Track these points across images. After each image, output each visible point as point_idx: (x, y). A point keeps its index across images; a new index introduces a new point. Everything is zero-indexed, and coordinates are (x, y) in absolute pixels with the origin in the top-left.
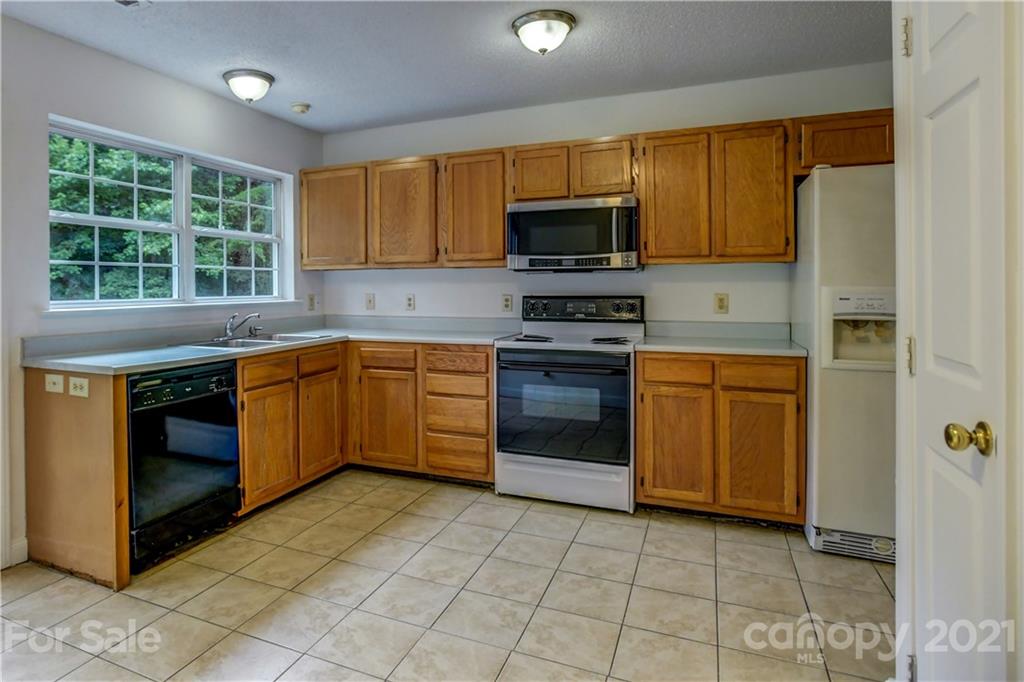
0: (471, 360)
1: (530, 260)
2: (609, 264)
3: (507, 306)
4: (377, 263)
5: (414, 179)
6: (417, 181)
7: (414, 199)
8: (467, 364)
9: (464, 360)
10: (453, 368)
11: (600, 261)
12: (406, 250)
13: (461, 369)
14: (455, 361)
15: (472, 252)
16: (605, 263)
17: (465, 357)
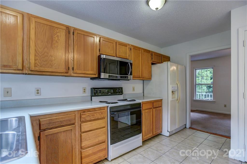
0: (100, 114)
1: (109, 75)
2: (128, 78)
3: (84, 92)
4: (31, 71)
5: (57, 32)
6: (59, 34)
7: (56, 41)
8: (99, 115)
9: (98, 114)
10: (94, 118)
11: (126, 77)
12: (52, 66)
13: (97, 118)
14: (94, 115)
15: (84, 70)
16: (127, 78)
17: (98, 113)
